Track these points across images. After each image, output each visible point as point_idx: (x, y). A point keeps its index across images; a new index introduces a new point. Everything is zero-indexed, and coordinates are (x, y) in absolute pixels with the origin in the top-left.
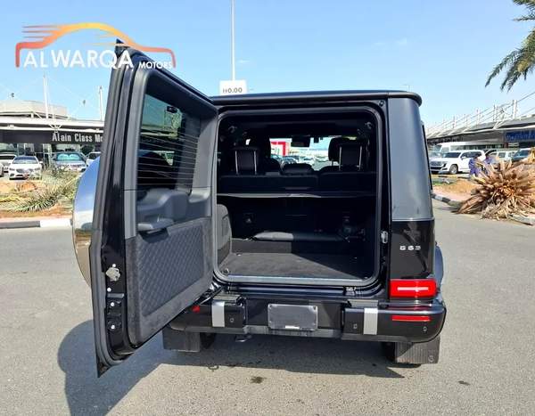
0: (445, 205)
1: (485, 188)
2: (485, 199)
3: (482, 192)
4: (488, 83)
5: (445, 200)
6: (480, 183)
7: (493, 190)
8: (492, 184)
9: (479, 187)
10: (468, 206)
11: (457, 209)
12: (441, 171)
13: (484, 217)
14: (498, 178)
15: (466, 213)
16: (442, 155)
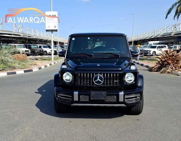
0: (147, 69)
1: (161, 61)
2: (161, 65)
3: (160, 62)
4: (167, 17)
5: (147, 67)
6: (160, 59)
7: (164, 61)
8: (164, 59)
9: (159, 60)
10: (155, 68)
11: (151, 70)
12: (148, 54)
13: (161, 73)
14: (167, 56)
15: (154, 71)
16: (149, 47)
